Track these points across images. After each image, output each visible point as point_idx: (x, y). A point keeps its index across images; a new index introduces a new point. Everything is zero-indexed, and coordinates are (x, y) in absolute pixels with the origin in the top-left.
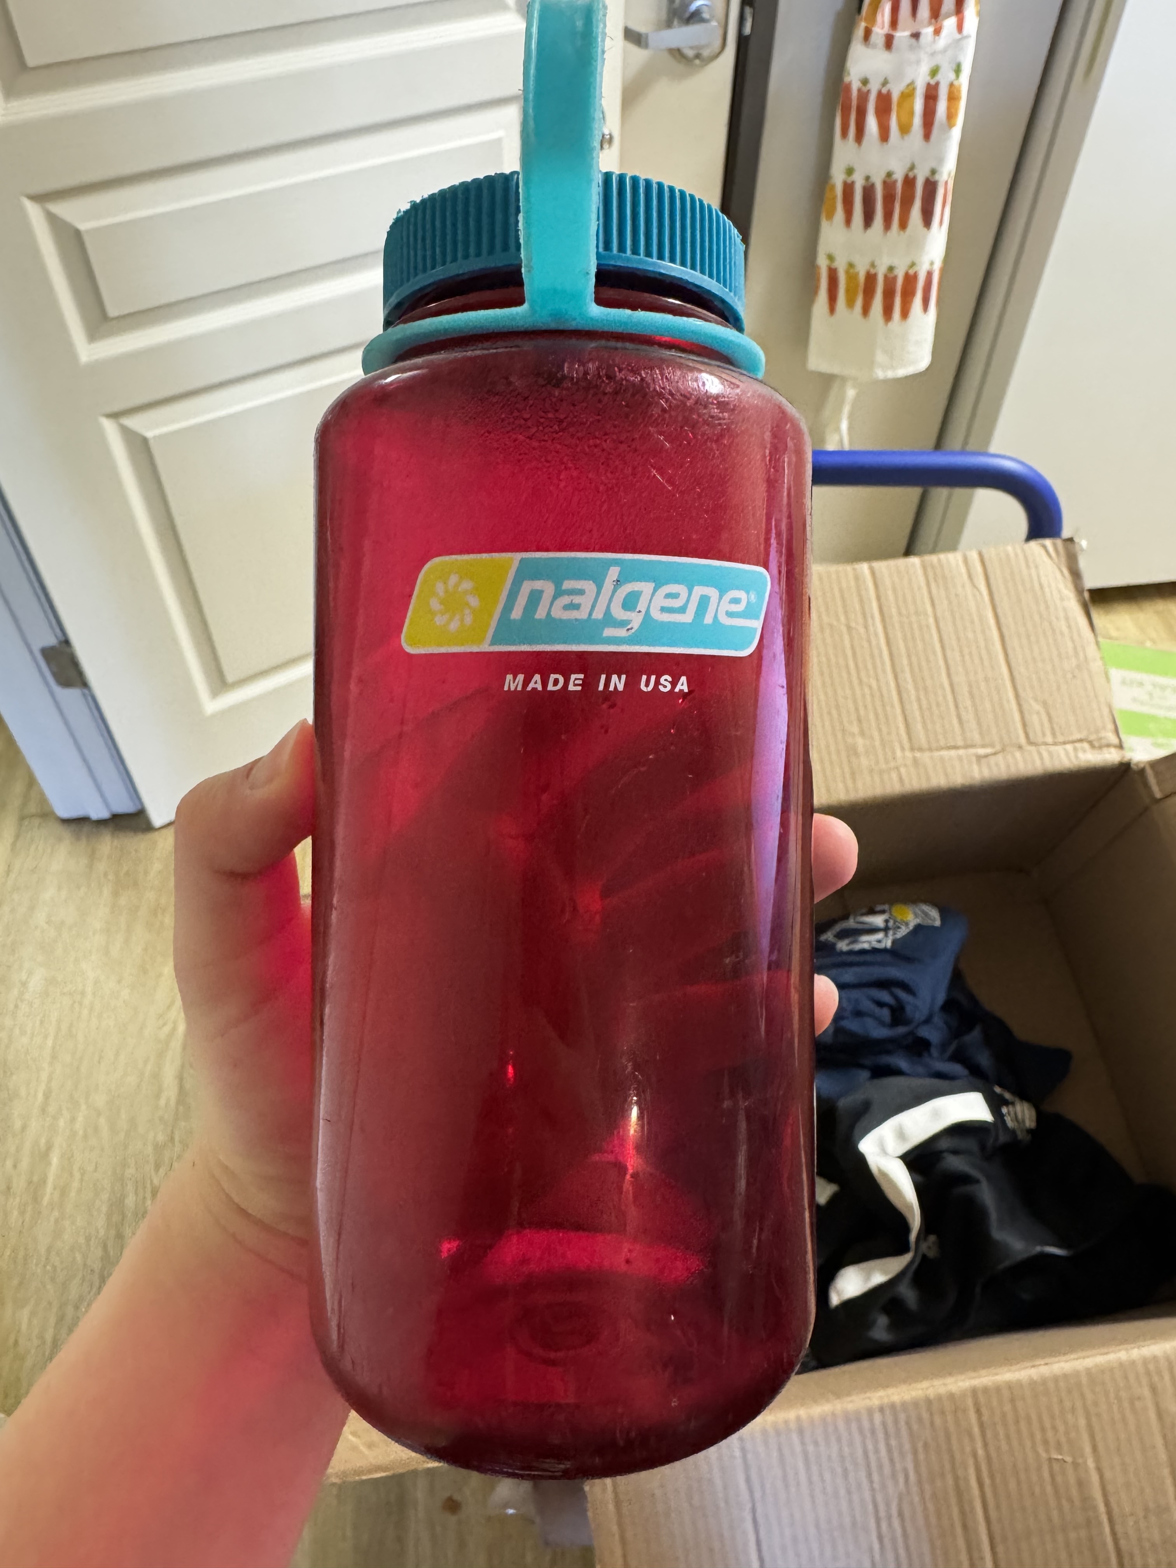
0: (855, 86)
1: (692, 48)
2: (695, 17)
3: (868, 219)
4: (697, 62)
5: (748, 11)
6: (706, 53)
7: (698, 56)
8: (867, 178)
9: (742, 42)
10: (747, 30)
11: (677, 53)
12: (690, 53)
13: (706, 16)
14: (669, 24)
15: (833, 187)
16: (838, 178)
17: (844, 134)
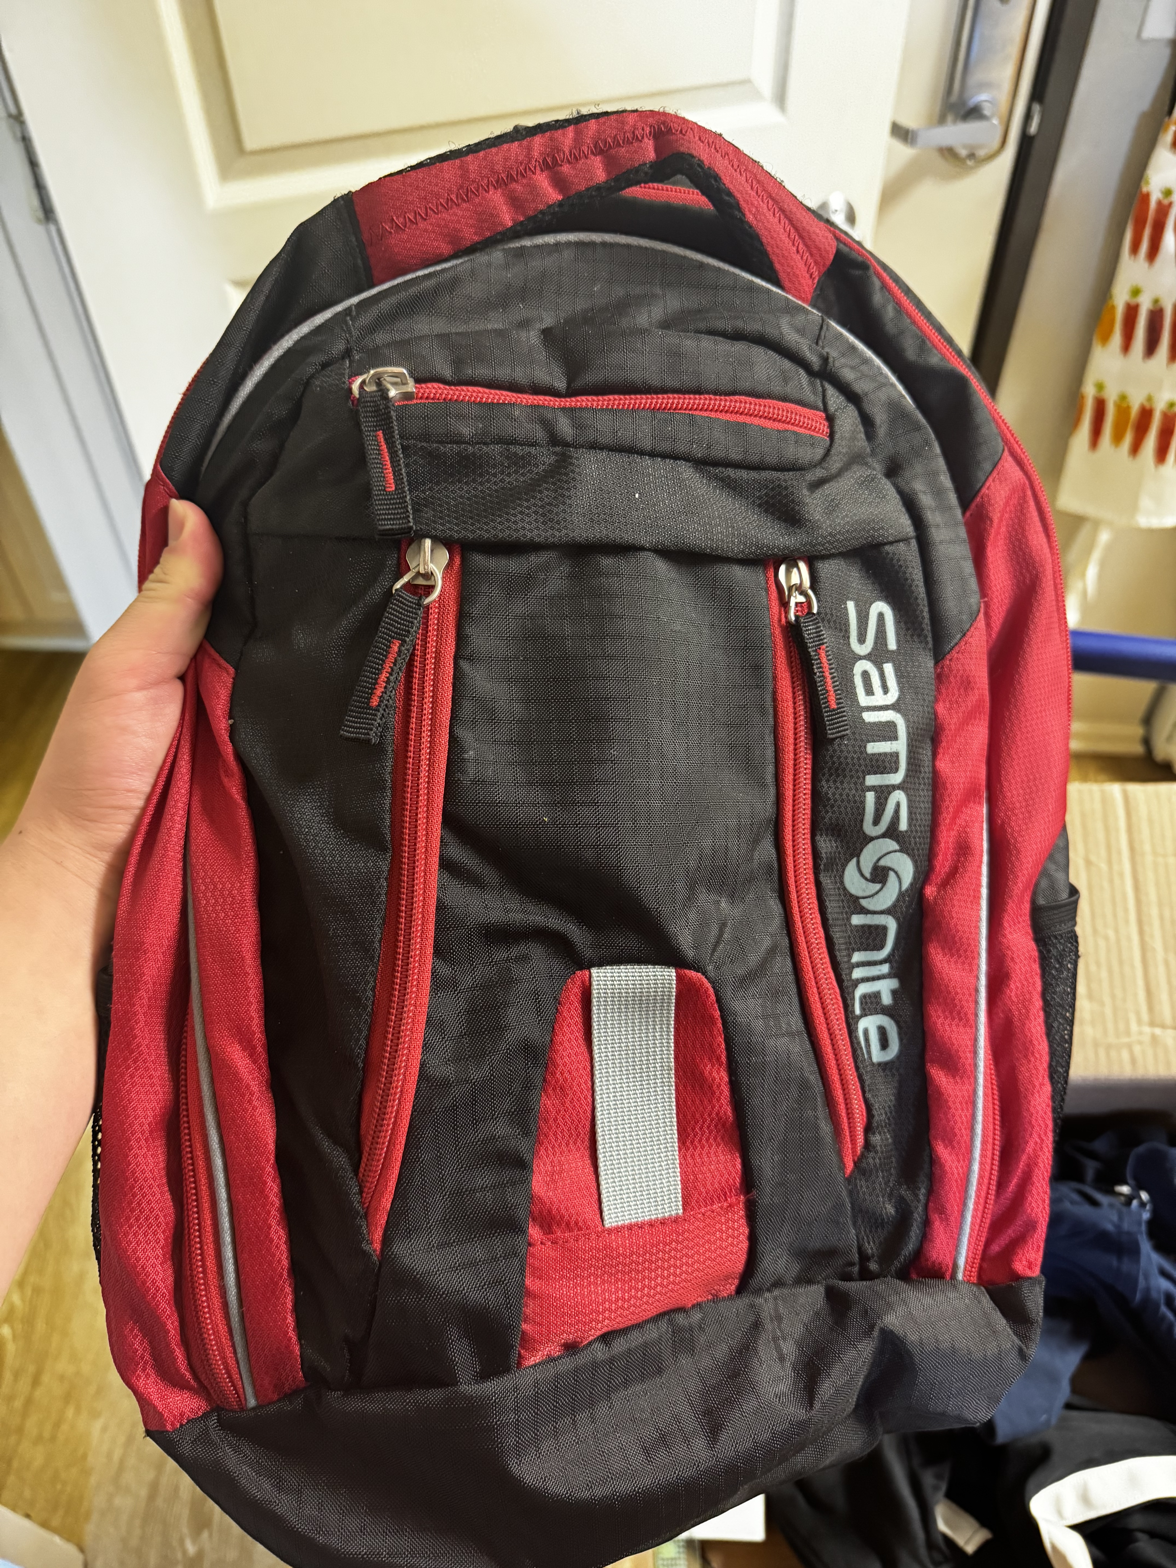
0: (1155, 197)
1: (965, 146)
2: (973, 113)
3: (1151, 347)
4: (970, 163)
5: (1036, 108)
6: (981, 153)
7: (972, 156)
8: (1156, 301)
9: (1026, 142)
10: (1033, 129)
11: (949, 153)
12: (963, 153)
13: (987, 112)
14: (942, 120)
15: (1113, 308)
16: (1120, 298)
17: (1135, 248)
